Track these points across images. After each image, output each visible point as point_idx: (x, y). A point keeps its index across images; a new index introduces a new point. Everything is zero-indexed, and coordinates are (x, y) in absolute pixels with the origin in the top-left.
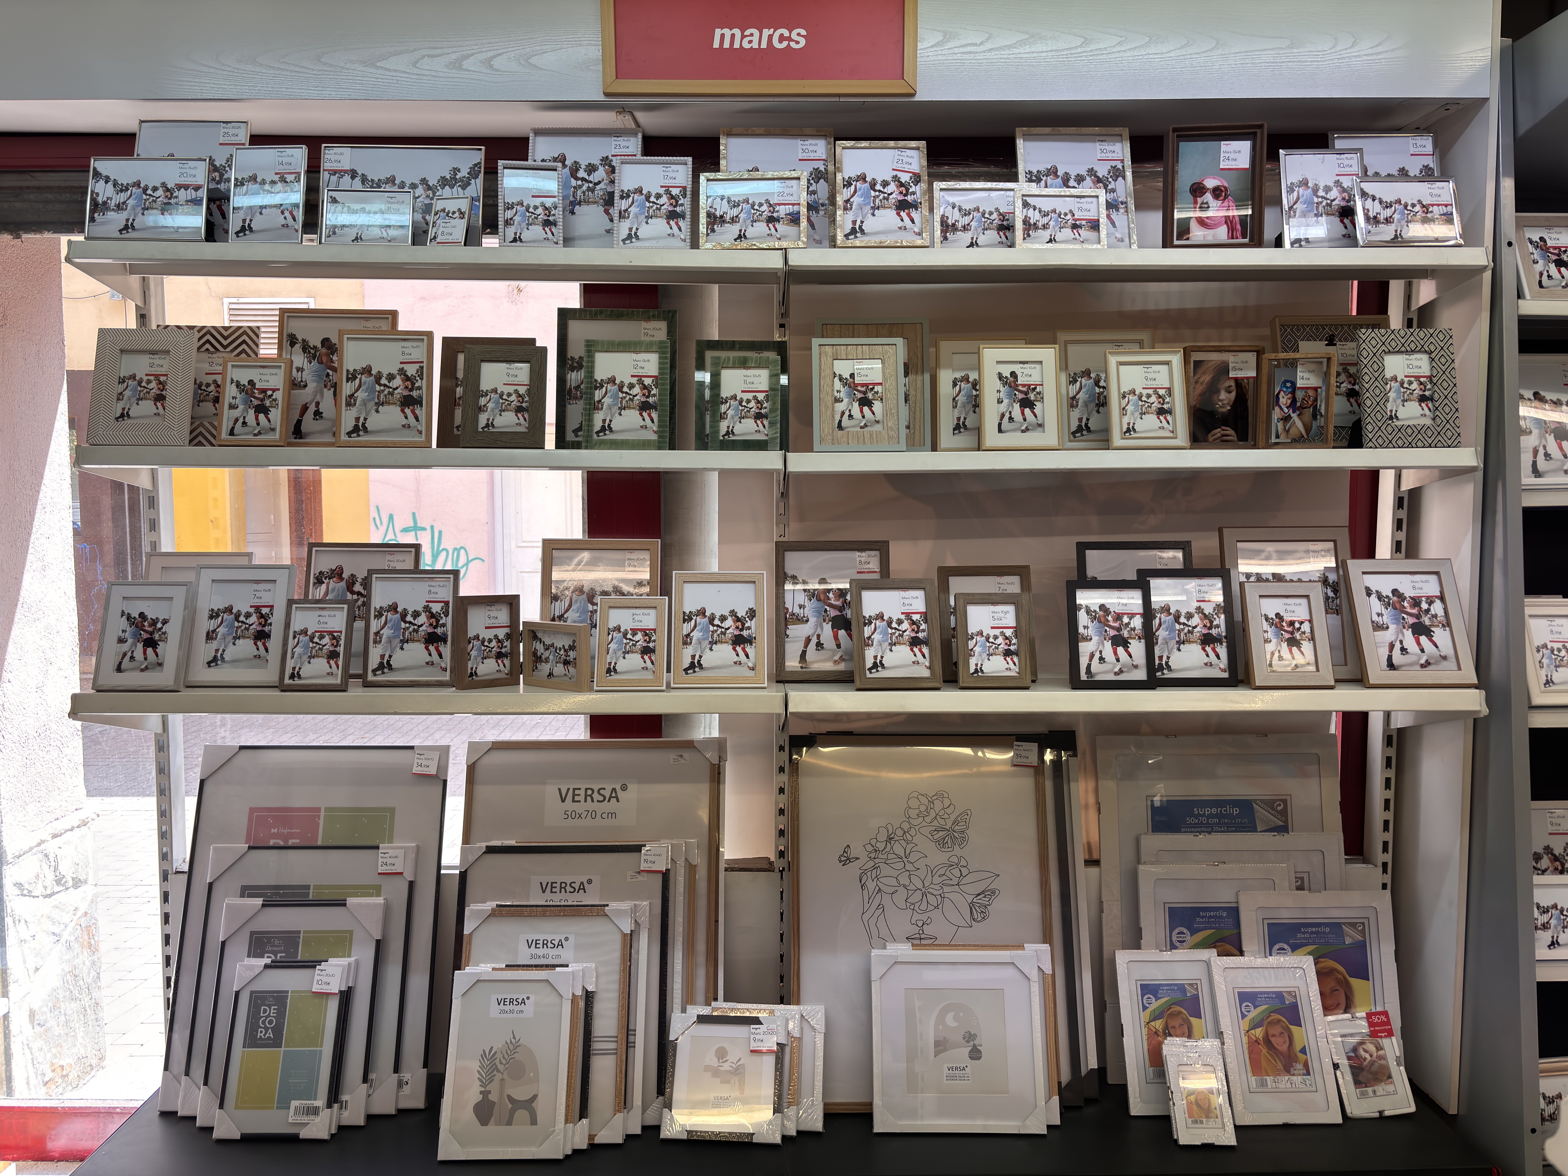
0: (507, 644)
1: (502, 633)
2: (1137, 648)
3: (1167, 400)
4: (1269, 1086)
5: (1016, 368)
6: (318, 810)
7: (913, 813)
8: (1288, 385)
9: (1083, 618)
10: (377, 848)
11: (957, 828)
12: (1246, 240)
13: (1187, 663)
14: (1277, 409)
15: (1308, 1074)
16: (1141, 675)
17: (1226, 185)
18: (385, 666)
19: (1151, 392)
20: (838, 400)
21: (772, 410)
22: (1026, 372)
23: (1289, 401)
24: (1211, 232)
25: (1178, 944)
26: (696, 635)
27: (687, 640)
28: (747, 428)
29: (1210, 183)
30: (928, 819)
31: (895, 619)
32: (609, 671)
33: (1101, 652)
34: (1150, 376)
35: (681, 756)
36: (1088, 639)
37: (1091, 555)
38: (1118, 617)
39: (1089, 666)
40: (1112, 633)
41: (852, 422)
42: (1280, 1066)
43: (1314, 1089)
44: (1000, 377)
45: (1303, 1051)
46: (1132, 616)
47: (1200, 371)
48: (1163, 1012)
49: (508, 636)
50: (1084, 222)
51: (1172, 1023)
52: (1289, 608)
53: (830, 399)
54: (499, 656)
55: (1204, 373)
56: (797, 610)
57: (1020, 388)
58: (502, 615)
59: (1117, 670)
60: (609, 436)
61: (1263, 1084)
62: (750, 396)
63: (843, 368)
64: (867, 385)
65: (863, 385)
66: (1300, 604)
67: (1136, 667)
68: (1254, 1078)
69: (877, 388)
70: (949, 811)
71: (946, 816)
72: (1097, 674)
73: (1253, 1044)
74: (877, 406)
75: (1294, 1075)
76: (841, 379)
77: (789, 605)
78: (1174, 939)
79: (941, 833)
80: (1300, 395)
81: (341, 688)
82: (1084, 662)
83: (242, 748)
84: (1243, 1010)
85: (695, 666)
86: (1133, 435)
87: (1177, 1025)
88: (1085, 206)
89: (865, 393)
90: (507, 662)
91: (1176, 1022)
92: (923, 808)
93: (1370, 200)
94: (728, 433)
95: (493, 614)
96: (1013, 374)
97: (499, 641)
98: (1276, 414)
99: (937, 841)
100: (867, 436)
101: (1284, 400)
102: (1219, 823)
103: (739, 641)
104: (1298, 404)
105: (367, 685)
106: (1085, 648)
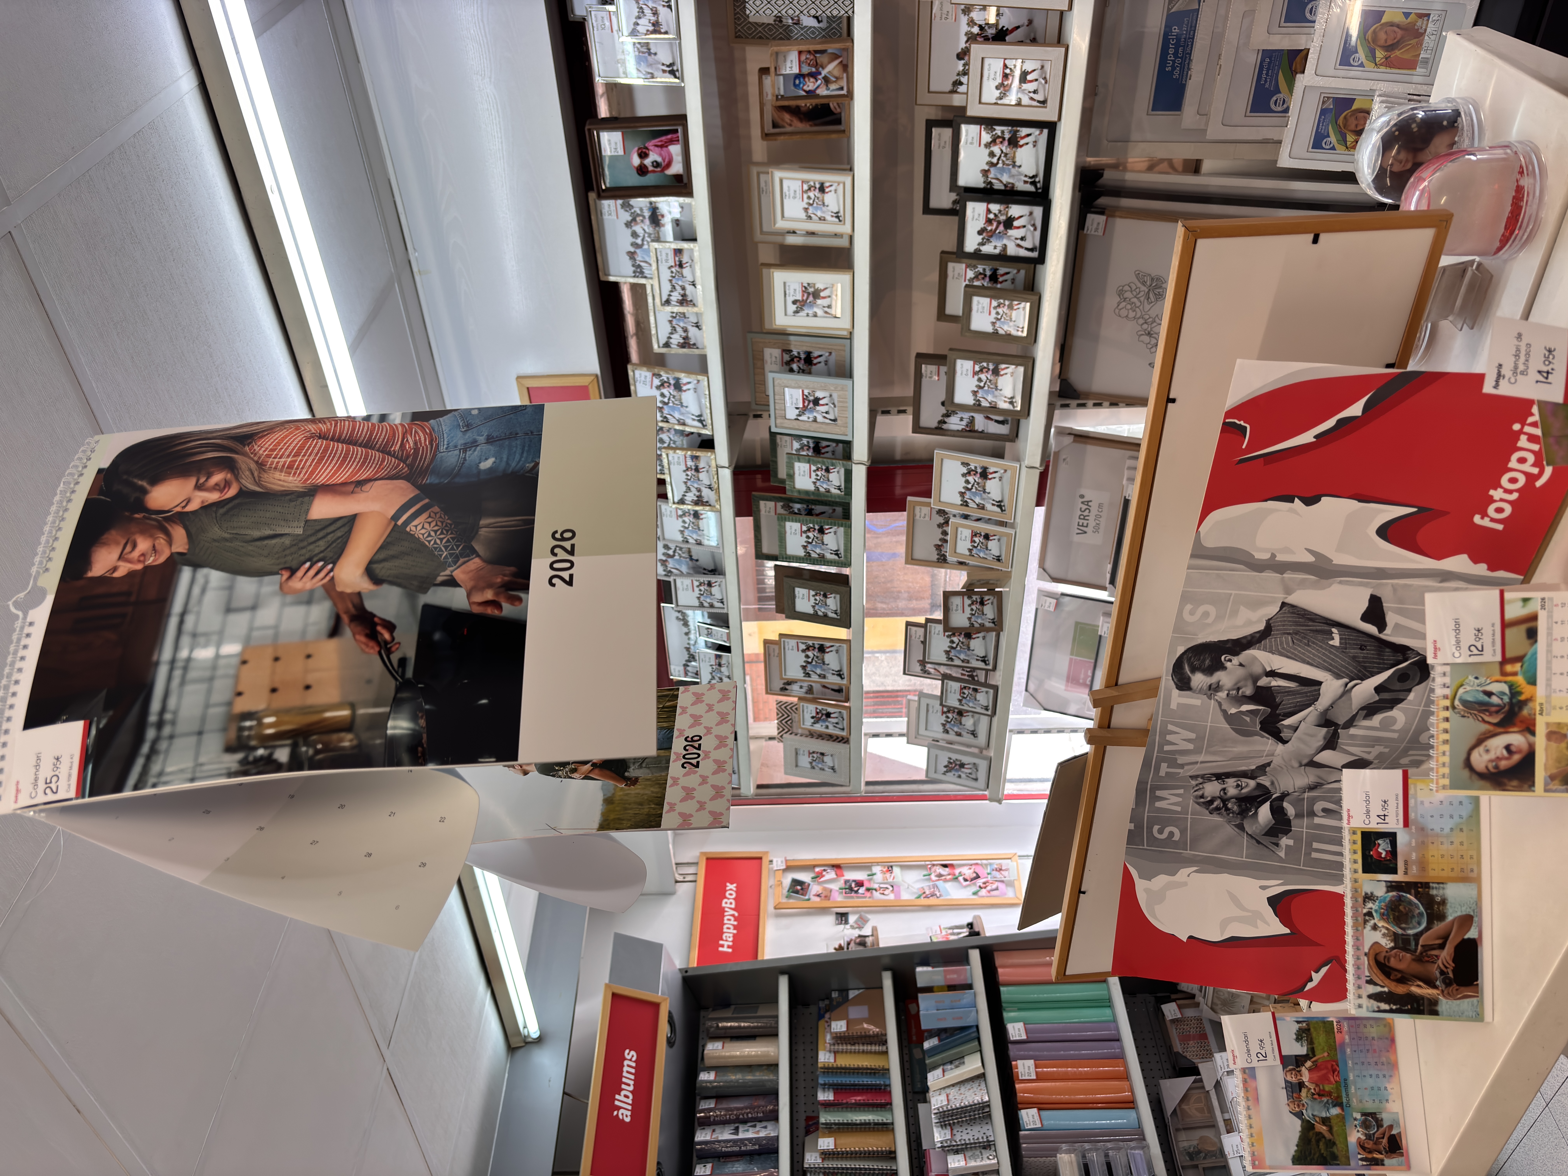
0: (974, 598)
1: (968, 602)
2: (1016, 210)
3: (812, 184)
4: (1429, 56)
5: (790, 300)
6: (1071, 660)
7: (1132, 314)
8: (797, 82)
9: (987, 249)
10: (1100, 636)
11: (1148, 283)
12: (680, 129)
13: (1032, 161)
14: (819, 92)
15: (1428, 15)
16: (1038, 211)
17: (636, 149)
18: (984, 660)
19: (805, 196)
20: (815, 420)
21: (823, 463)
22: (792, 292)
23: (812, 80)
24: (675, 157)
25: (1285, 106)
26: (978, 500)
27: (981, 507)
28: (836, 478)
29: (636, 161)
30: (1138, 304)
31: (977, 383)
32: (999, 560)
33: (1016, 239)
34: (792, 194)
35: (1064, 460)
36: (1005, 247)
37: (934, 203)
38: (989, 221)
39: (1027, 249)
40: (1001, 228)
41: (831, 411)
42: (1414, 41)
43: (1443, 13)
44: (796, 312)
45: (1407, 15)
46: (989, 211)
47: (781, 123)
48: (1341, 132)
49: (970, 597)
50: (677, 259)
51: (1353, 127)
52: (992, 76)
53: (814, 424)
54: (982, 603)
55: (783, 120)
56: (964, 423)
57: (805, 298)
58: (956, 601)
59: (1032, 229)
60: (842, 551)
61: (1426, 61)
62: (813, 474)
63: (792, 413)
64: (804, 399)
65: (804, 402)
66: (989, 65)
67: (1031, 213)
68: (1418, 69)
69: (806, 392)
70: (1134, 287)
71: (1138, 290)
72: (1034, 243)
73: (1389, 63)
74: (819, 394)
75: (1426, 30)
76: (799, 415)
77: (960, 428)
78: (1280, 109)
79: (1151, 295)
80: (806, 70)
81: (996, 688)
82: (1023, 253)
83: (1026, 690)
84: (1356, 64)
85: (1000, 505)
86: (841, 213)
87: (1355, 122)
88: (664, 257)
89: (809, 401)
90: (986, 598)
91: (1352, 124)
92: (1129, 307)
93: (639, 28)
94: (839, 489)
95: (955, 608)
96: (794, 302)
97: (972, 603)
98: (822, 92)
99: (1157, 300)
100: (841, 404)
101: (810, 85)
102: (1184, 46)
103: (984, 474)
104: (814, 70)
105: (995, 668)
106: (1012, 250)
